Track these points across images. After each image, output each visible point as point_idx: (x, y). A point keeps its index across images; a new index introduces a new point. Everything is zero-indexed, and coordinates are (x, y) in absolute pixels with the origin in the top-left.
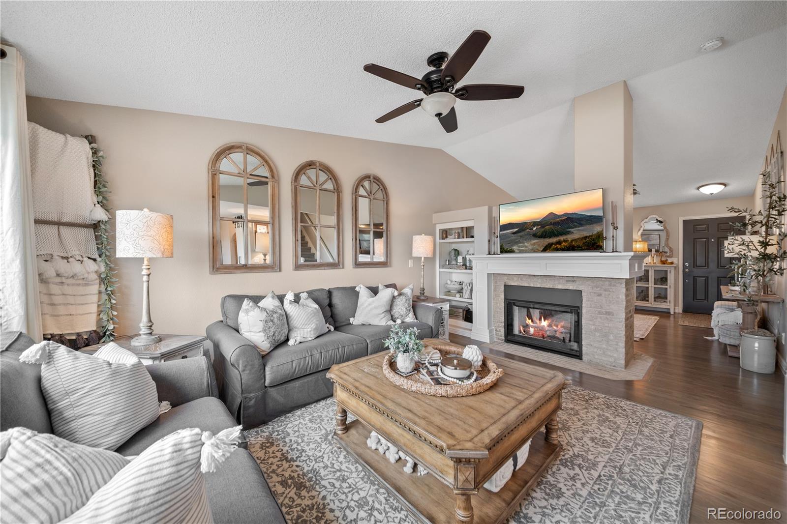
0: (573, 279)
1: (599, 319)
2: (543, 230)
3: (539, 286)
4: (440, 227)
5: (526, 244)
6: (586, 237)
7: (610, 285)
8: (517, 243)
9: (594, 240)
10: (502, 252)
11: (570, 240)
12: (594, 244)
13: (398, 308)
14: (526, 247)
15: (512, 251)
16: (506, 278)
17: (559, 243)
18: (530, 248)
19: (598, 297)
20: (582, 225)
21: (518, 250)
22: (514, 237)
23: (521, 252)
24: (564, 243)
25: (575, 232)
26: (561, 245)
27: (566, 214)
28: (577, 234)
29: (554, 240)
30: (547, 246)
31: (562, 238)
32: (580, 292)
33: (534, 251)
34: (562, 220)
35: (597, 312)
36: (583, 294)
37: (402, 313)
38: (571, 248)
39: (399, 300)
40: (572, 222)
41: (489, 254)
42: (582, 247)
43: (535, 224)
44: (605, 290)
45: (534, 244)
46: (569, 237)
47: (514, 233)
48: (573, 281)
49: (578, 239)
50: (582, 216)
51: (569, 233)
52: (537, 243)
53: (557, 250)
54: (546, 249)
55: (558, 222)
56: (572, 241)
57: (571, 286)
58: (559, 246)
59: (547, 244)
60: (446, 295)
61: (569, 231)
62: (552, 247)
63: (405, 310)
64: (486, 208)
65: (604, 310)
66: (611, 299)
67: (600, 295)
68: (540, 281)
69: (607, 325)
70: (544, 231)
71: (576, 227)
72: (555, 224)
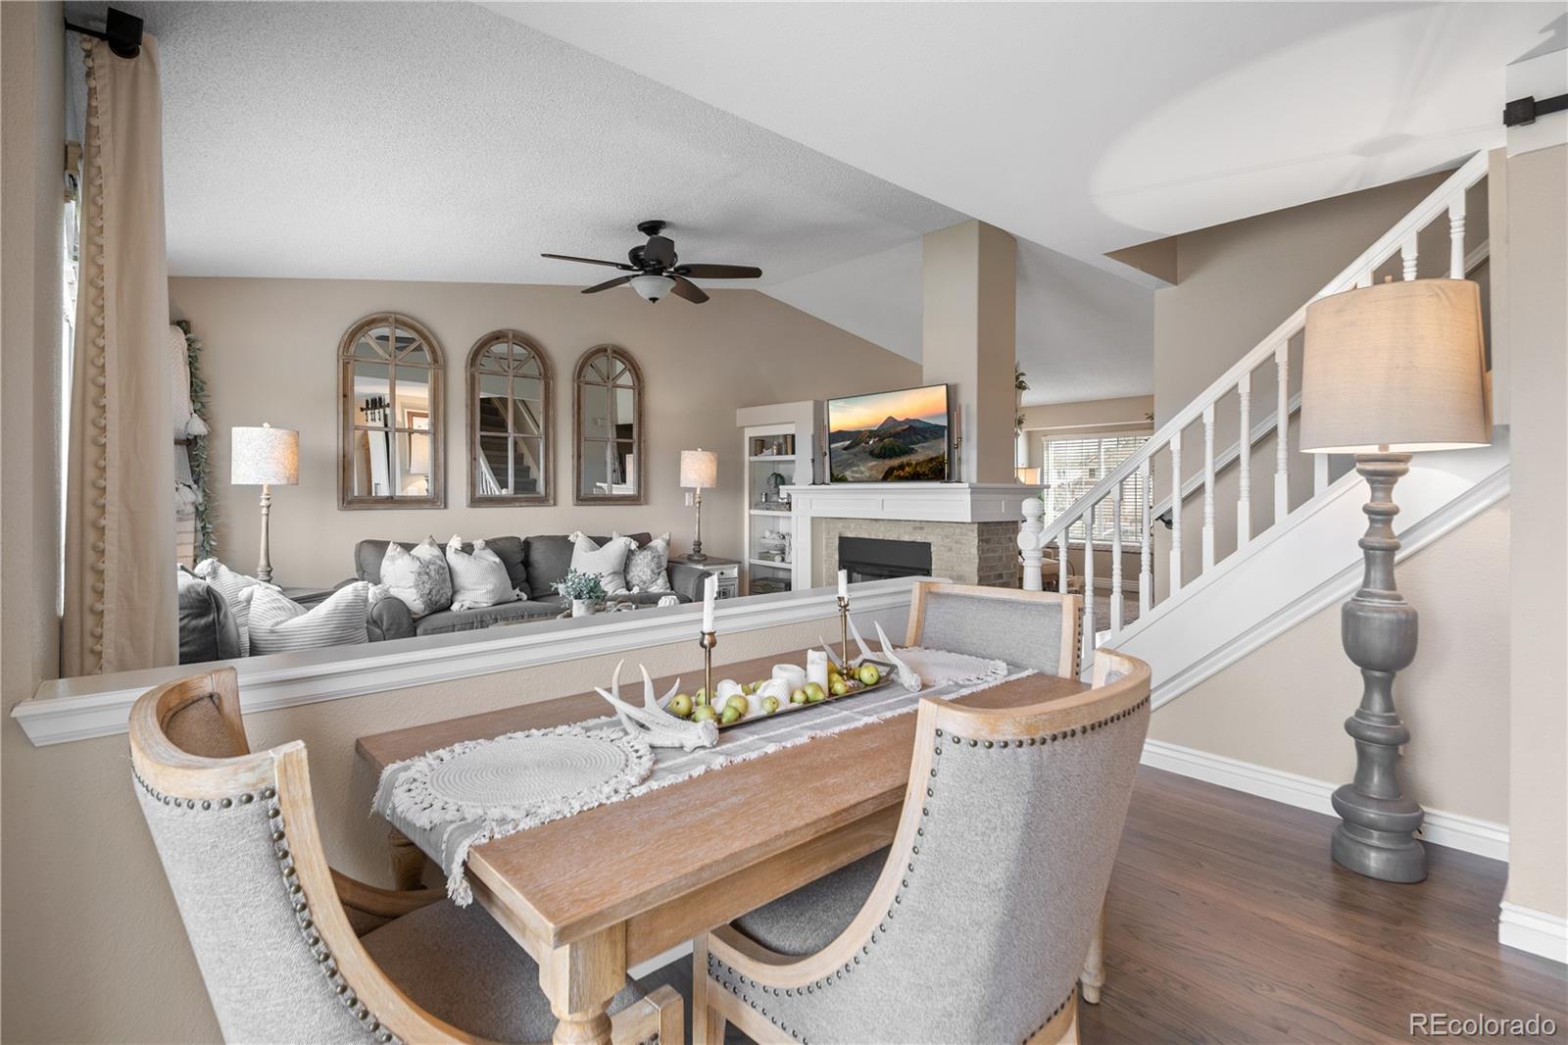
0: (921, 525)
2: (882, 444)
3: (881, 538)
4: (750, 433)
5: (862, 469)
6: (932, 459)
8: (850, 465)
10: (832, 481)
11: (914, 463)
12: (938, 471)
13: (639, 569)
14: (862, 473)
15: (843, 480)
16: (841, 524)
17: (901, 467)
18: (867, 474)
19: (949, 553)
20: (926, 439)
21: (852, 477)
22: (845, 455)
23: (855, 481)
24: (907, 468)
25: (919, 450)
26: (904, 470)
27: (908, 421)
28: (922, 453)
29: (896, 462)
30: (887, 472)
31: (905, 459)
32: (928, 545)
33: (872, 480)
34: (903, 430)
36: (933, 549)
37: (644, 578)
38: (916, 477)
39: (641, 557)
40: (916, 434)
41: (814, 484)
42: (927, 475)
43: (872, 434)
44: (956, 542)
45: (871, 469)
46: (914, 459)
47: (846, 448)
48: (922, 528)
49: (923, 461)
50: (926, 426)
51: (911, 451)
52: (875, 466)
53: (901, 479)
54: (888, 476)
55: (899, 433)
56: (917, 464)
57: (919, 538)
58: (901, 473)
59: (887, 468)
60: (761, 559)
61: (913, 449)
62: (894, 474)
63: (649, 572)
64: (810, 405)
66: (962, 556)
67: (950, 550)
70: (883, 448)
71: (919, 443)
72: (896, 435)
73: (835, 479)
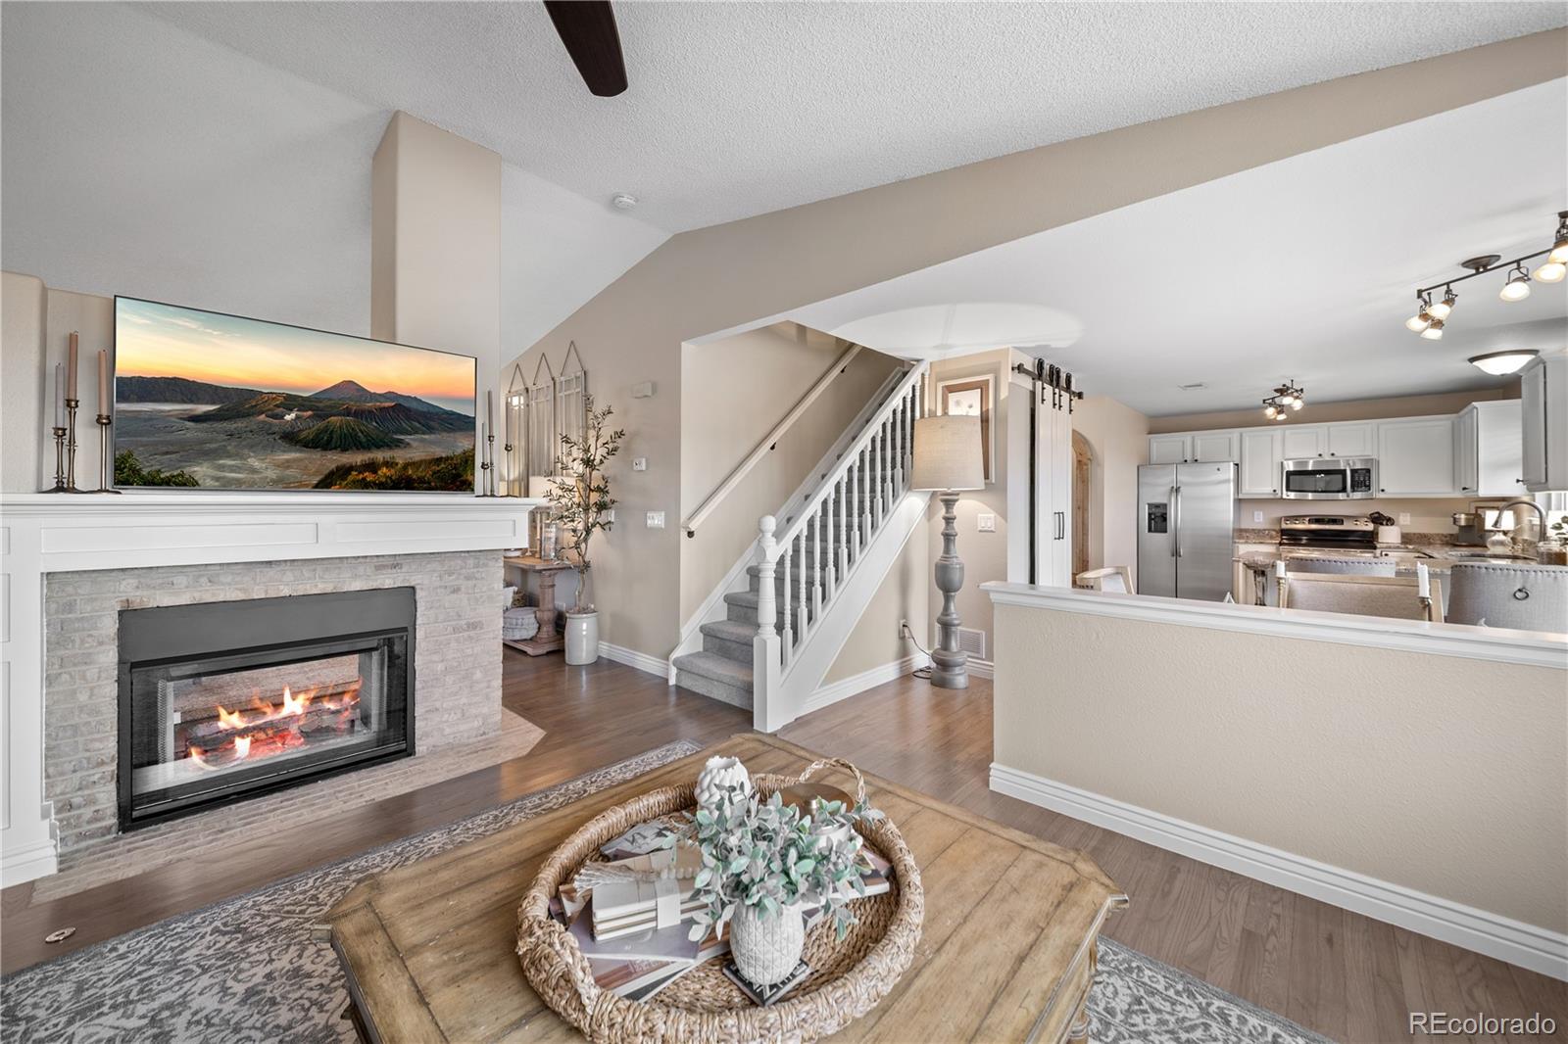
0: (395, 562)
1: (453, 645)
2: (321, 424)
3: (285, 592)
5: (256, 463)
6: (439, 460)
7: (477, 566)
8: (210, 455)
9: (455, 468)
10: (119, 484)
11: (401, 462)
12: (454, 476)
14: (254, 471)
15: (177, 485)
17: (372, 467)
18: (272, 474)
19: (455, 596)
20: (430, 430)
21: (217, 479)
22: (194, 431)
23: (226, 486)
24: (384, 470)
25: (415, 444)
26: (375, 472)
27: (390, 395)
28: (419, 449)
29: (358, 458)
30: (332, 474)
31: (379, 455)
32: (411, 591)
33: (284, 485)
34: (382, 409)
35: (450, 629)
36: (419, 595)
38: (404, 482)
40: (408, 418)
42: (429, 483)
43: (291, 401)
44: (468, 578)
45: (287, 464)
46: (400, 456)
47: (196, 419)
48: (394, 566)
49: (421, 461)
50: (431, 410)
51: (396, 444)
52: (301, 460)
53: (364, 486)
54: (326, 483)
55: (370, 412)
56: (406, 466)
57: (388, 581)
58: (369, 477)
59: (333, 466)
61: (401, 441)
62: (350, 478)
65: (463, 622)
66: (478, 596)
67: (456, 590)
69: (469, 652)
70: (325, 430)
71: (416, 433)
72: (359, 414)
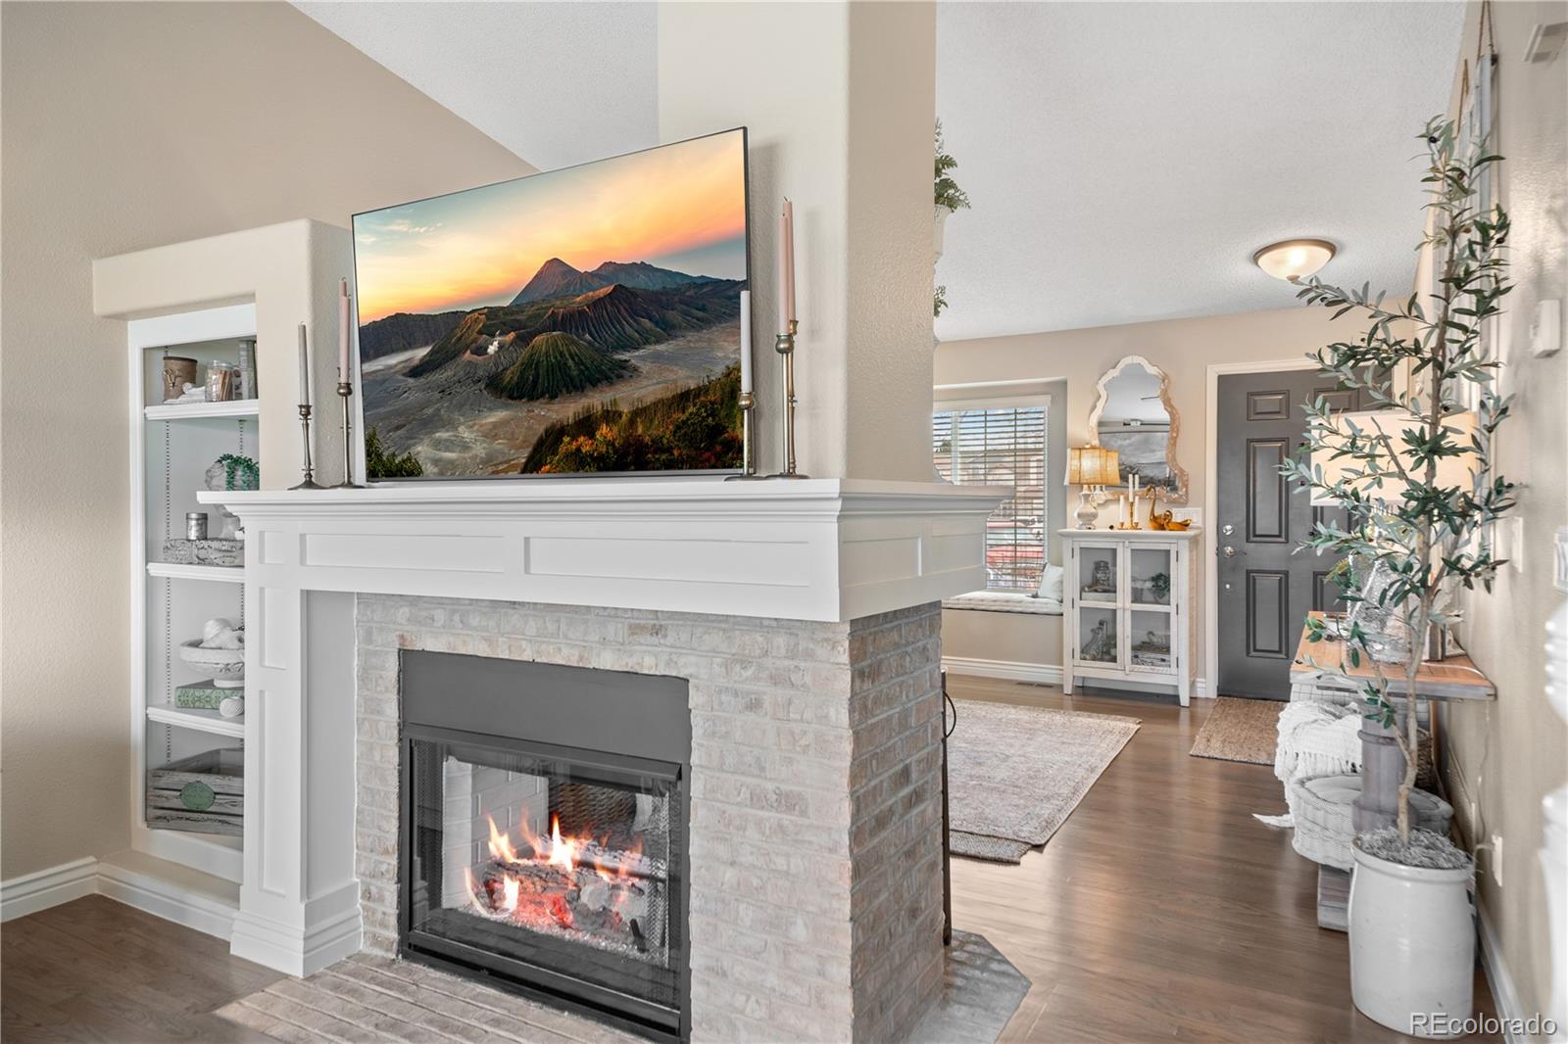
0: (654, 625)
1: (752, 833)
2: (524, 353)
3: (527, 656)
4: (143, 335)
5: (465, 433)
6: (684, 397)
7: (792, 654)
8: (429, 424)
9: (713, 414)
10: (373, 475)
11: (625, 409)
14: (465, 447)
15: (406, 471)
16: (406, 615)
17: (586, 425)
18: (480, 450)
19: (750, 718)
20: (668, 331)
21: (436, 462)
22: (414, 392)
23: (449, 473)
24: (604, 429)
25: (645, 367)
26: (591, 436)
27: (610, 270)
28: (654, 376)
29: (566, 410)
30: (541, 443)
31: (596, 400)
32: (679, 686)
33: (494, 470)
34: (597, 304)
35: (745, 794)
36: (695, 699)
38: (632, 455)
40: (634, 313)
41: (309, 484)
42: (669, 450)
43: (495, 319)
44: (776, 680)
45: (492, 434)
46: (626, 396)
47: (417, 371)
48: (657, 635)
49: (655, 404)
50: (670, 285)
51: (619, 373)
52: (504, 423)
53: (583, 465)
54: (538, 460)
55: (582, 313)
56: (636, 414)
57: (648, 661)
58: (586, 445)
59: (541, 429)
60: (184, 705)
61: (623, 365)
62: (562, 449)
64: (297, 233)
65: (770, 786)
66: (797, 728)
67: (754, 705)
68: (532, 627)
69: (780, 863)
70: (529, 363)
71: (647, 342)
72: (569, 321)
73: (382, 469)
